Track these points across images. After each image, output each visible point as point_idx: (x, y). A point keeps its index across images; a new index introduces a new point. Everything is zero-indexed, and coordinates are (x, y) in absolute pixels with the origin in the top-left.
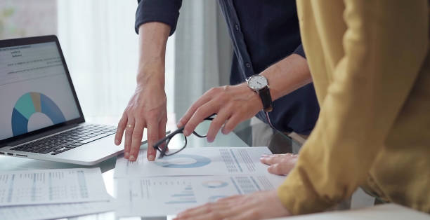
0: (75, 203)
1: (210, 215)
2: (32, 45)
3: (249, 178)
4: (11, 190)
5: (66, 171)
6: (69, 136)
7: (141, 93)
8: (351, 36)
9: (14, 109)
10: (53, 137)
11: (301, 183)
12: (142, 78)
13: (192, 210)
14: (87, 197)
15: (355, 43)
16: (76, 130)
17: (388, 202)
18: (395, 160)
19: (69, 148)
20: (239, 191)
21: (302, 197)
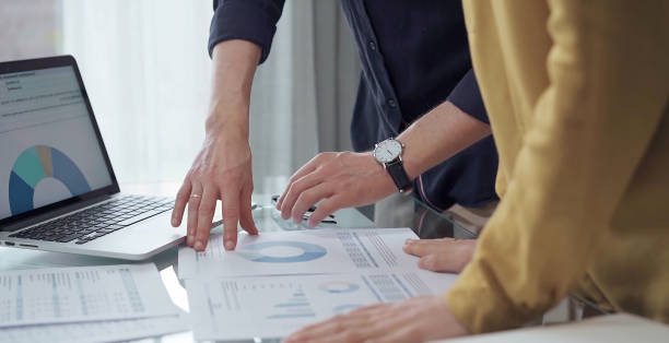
0: (125, 320)
1: (344, 335)
2: (37, 72)
3: (391, 277)
4: (20, 301)
5: (102, 270)
6: (99, 214)
7: (212, 148)
8: (560, 55)
9: (12, 173)
10: (73, 216)
11: (484, 284)
12: (213, 124)
13: (312, 327)
14: (143, 310)
15: (566, 67)
16: (109, 203)
17: (612, 312)
18: (624, 248)
19: (101, 233)
20: (379, 298)
21: (487, 305)
